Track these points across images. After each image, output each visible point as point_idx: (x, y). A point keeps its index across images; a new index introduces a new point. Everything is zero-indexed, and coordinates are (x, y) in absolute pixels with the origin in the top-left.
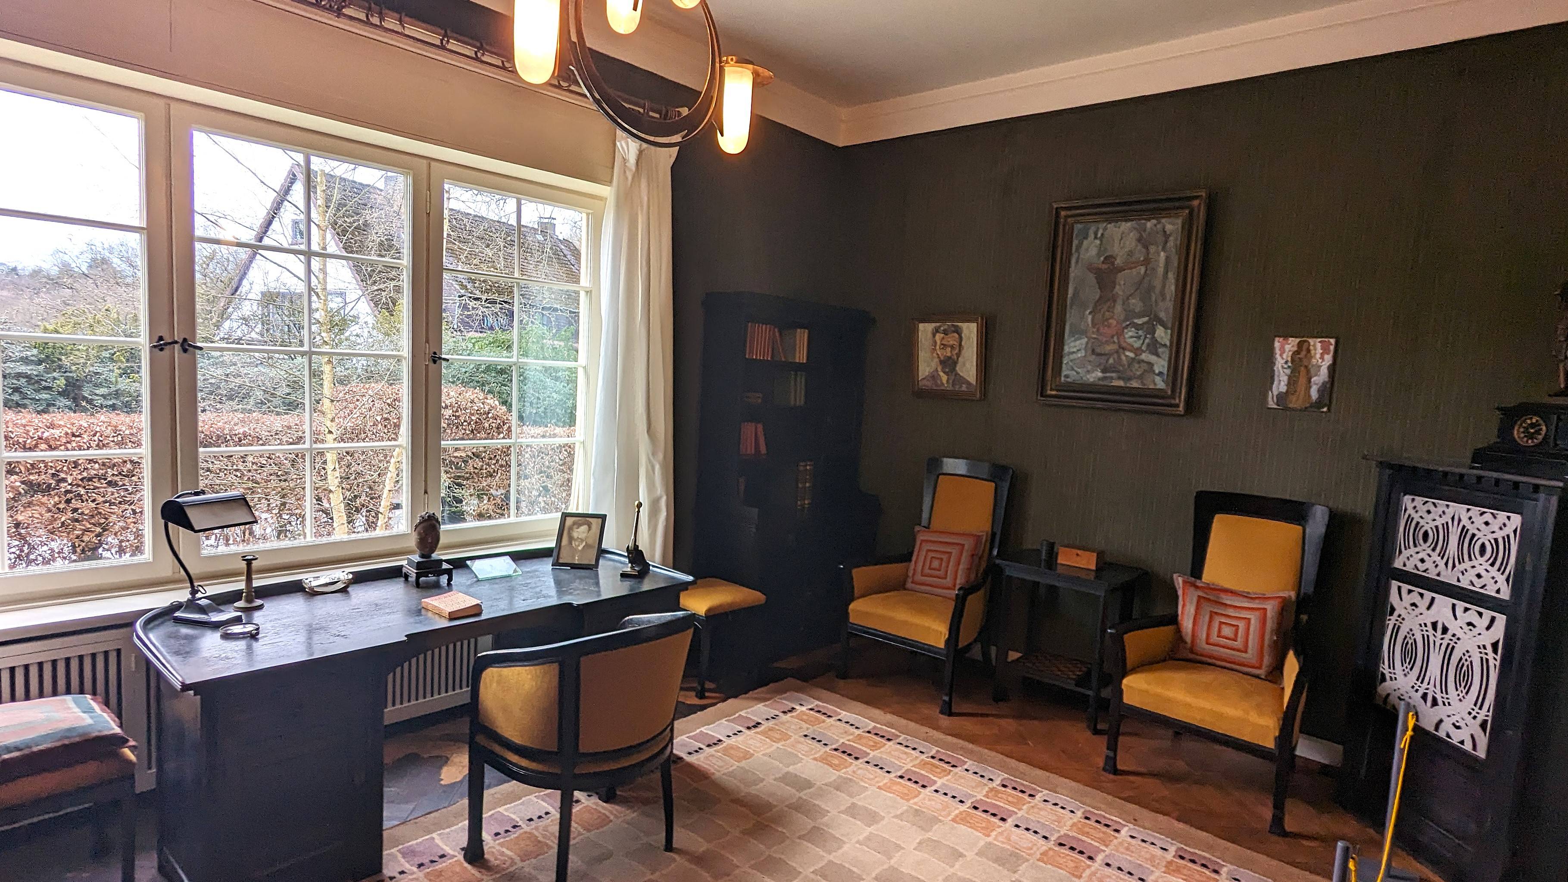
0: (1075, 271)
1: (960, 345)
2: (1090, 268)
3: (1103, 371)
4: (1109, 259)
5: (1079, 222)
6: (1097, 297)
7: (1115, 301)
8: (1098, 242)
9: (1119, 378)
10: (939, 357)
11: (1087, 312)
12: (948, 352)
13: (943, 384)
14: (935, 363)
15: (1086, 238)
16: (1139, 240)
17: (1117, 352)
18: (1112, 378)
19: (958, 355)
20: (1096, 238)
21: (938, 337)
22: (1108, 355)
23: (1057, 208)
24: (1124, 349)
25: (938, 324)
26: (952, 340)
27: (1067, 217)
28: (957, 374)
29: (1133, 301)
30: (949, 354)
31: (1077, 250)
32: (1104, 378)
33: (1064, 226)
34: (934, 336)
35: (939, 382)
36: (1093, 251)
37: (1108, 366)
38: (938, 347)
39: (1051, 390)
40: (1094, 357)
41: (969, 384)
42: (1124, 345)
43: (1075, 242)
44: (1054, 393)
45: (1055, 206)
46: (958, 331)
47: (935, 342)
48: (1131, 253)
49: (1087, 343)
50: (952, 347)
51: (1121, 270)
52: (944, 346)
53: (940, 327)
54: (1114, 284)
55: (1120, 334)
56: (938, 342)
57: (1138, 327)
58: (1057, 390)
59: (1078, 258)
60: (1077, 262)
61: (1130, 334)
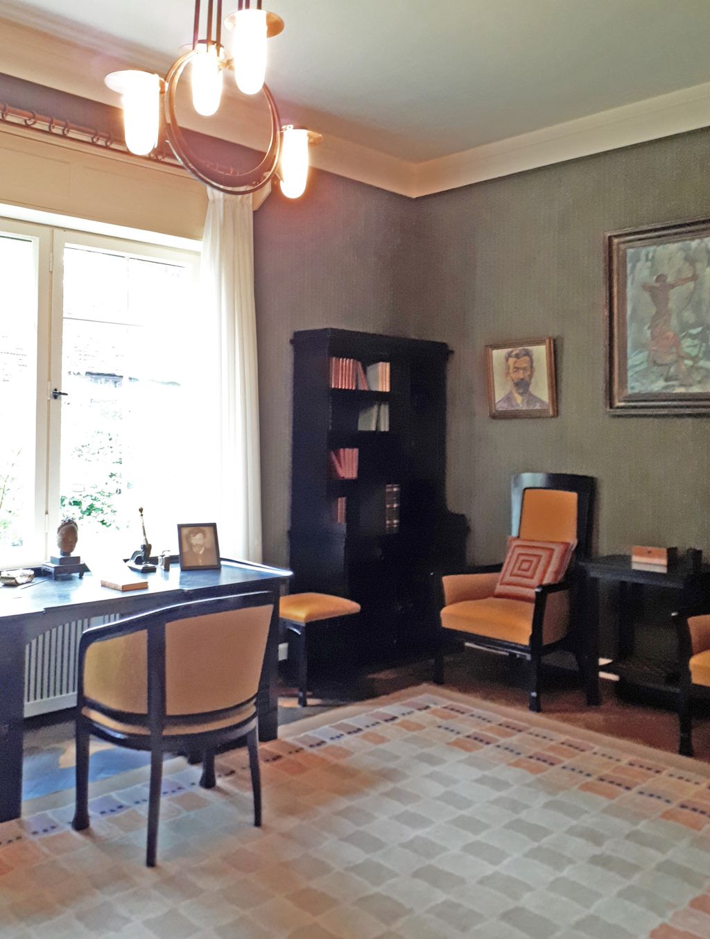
0: (630, 291)
1: (532, 367)
2: (646, 287)
3: (667, 380)
4: (661, 278)
5: (631, 247)
6: (654, 312)
7: (670, 315)
8: (649, 264)
9: (681, 385)
10: (513, 380)
11: (646, 328)
12: (521, 375)
13: (518, 405)
14: (509, 386)
15: (638, 260)
16: (686, 259)
17: (676, 361)
18: (673, 386)
19: (531, 376)
20: (647, 260)
21: (511, 361)
22: (668, 365)
23: (610, 237)
24: (683, 358)
25: (510, 350)
26: (524, 362)
27: (619, 243)
28: (531, 394)
29: (686, 314)
30: (522, 376)
31: (632, 272)
32: (667, 387)
33: (618, 252)
34: (507, 360)
35: (514, 403)
36: (646, 272)
37: (670, 374)
38: (511, 371)
39: (620, 401)
40: (656, 367)
41: (542, 402)
42: (682, 354)
43: (629, 266)
44: (622, 404)
45: (609, 235)
46: (528, 354)
47: (508, 367)
48: (679, 271)
49: (649, 356)
50: (524, 369)
51: (672, 286)
52: (517, 369)
53: (512, 352)
54: (667, 299)
55: (677, 344)
56: (512, 367)
57: (694, 337)
58: (624, 401)
59: (633, 279)
60: (632, 283)
61: (687, 344)
